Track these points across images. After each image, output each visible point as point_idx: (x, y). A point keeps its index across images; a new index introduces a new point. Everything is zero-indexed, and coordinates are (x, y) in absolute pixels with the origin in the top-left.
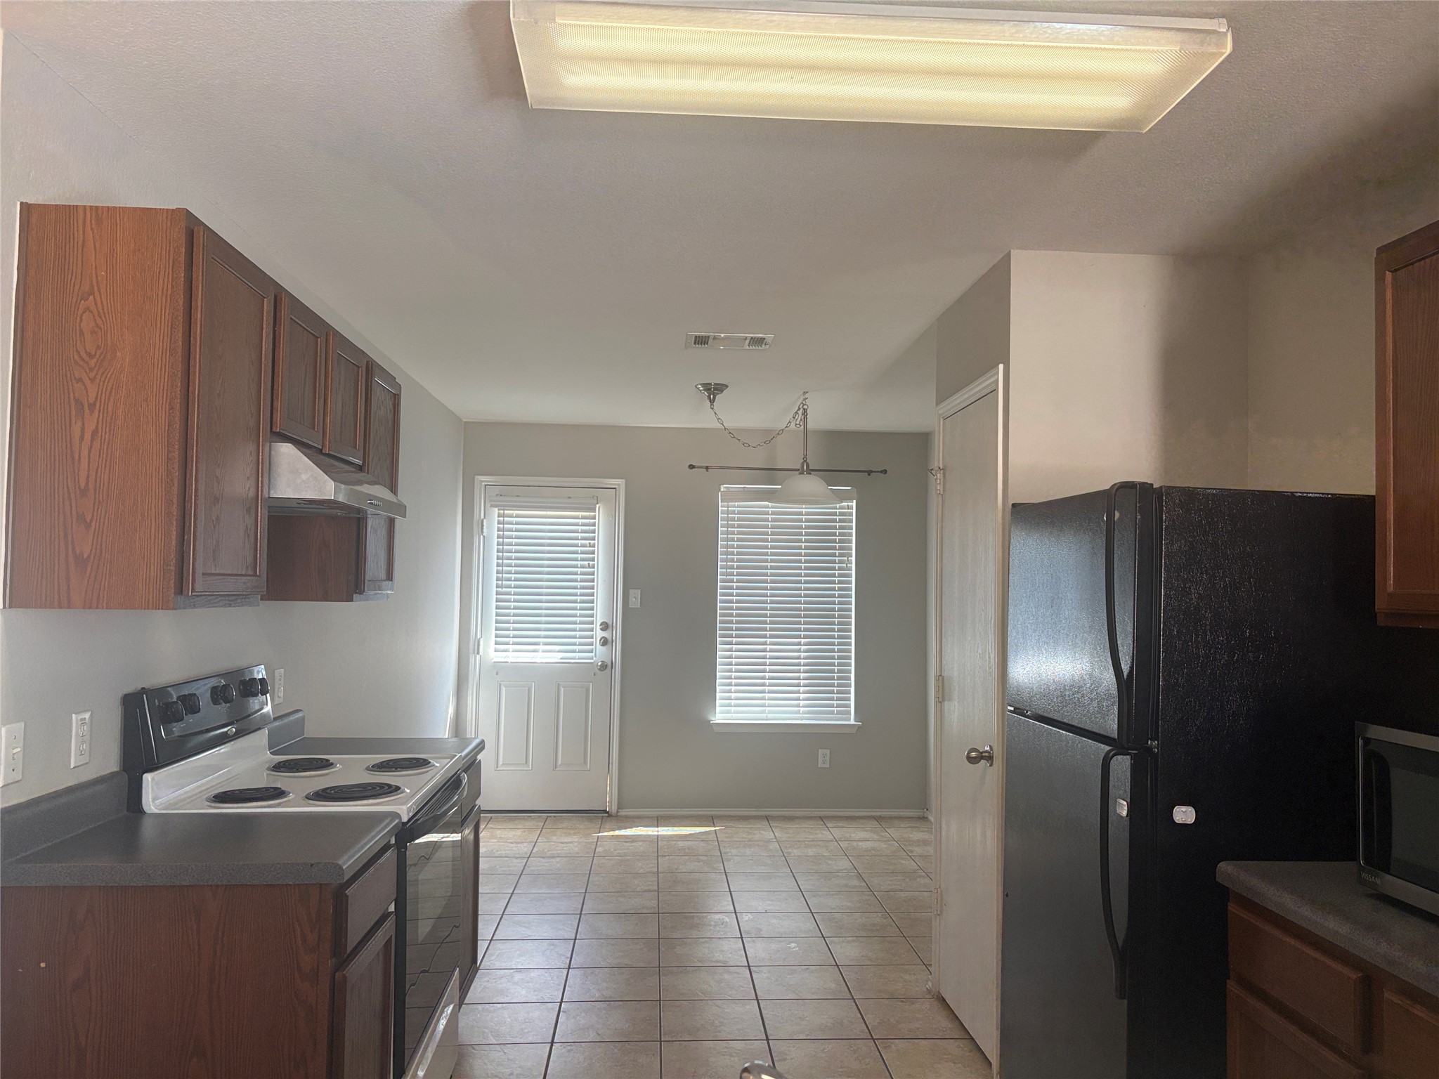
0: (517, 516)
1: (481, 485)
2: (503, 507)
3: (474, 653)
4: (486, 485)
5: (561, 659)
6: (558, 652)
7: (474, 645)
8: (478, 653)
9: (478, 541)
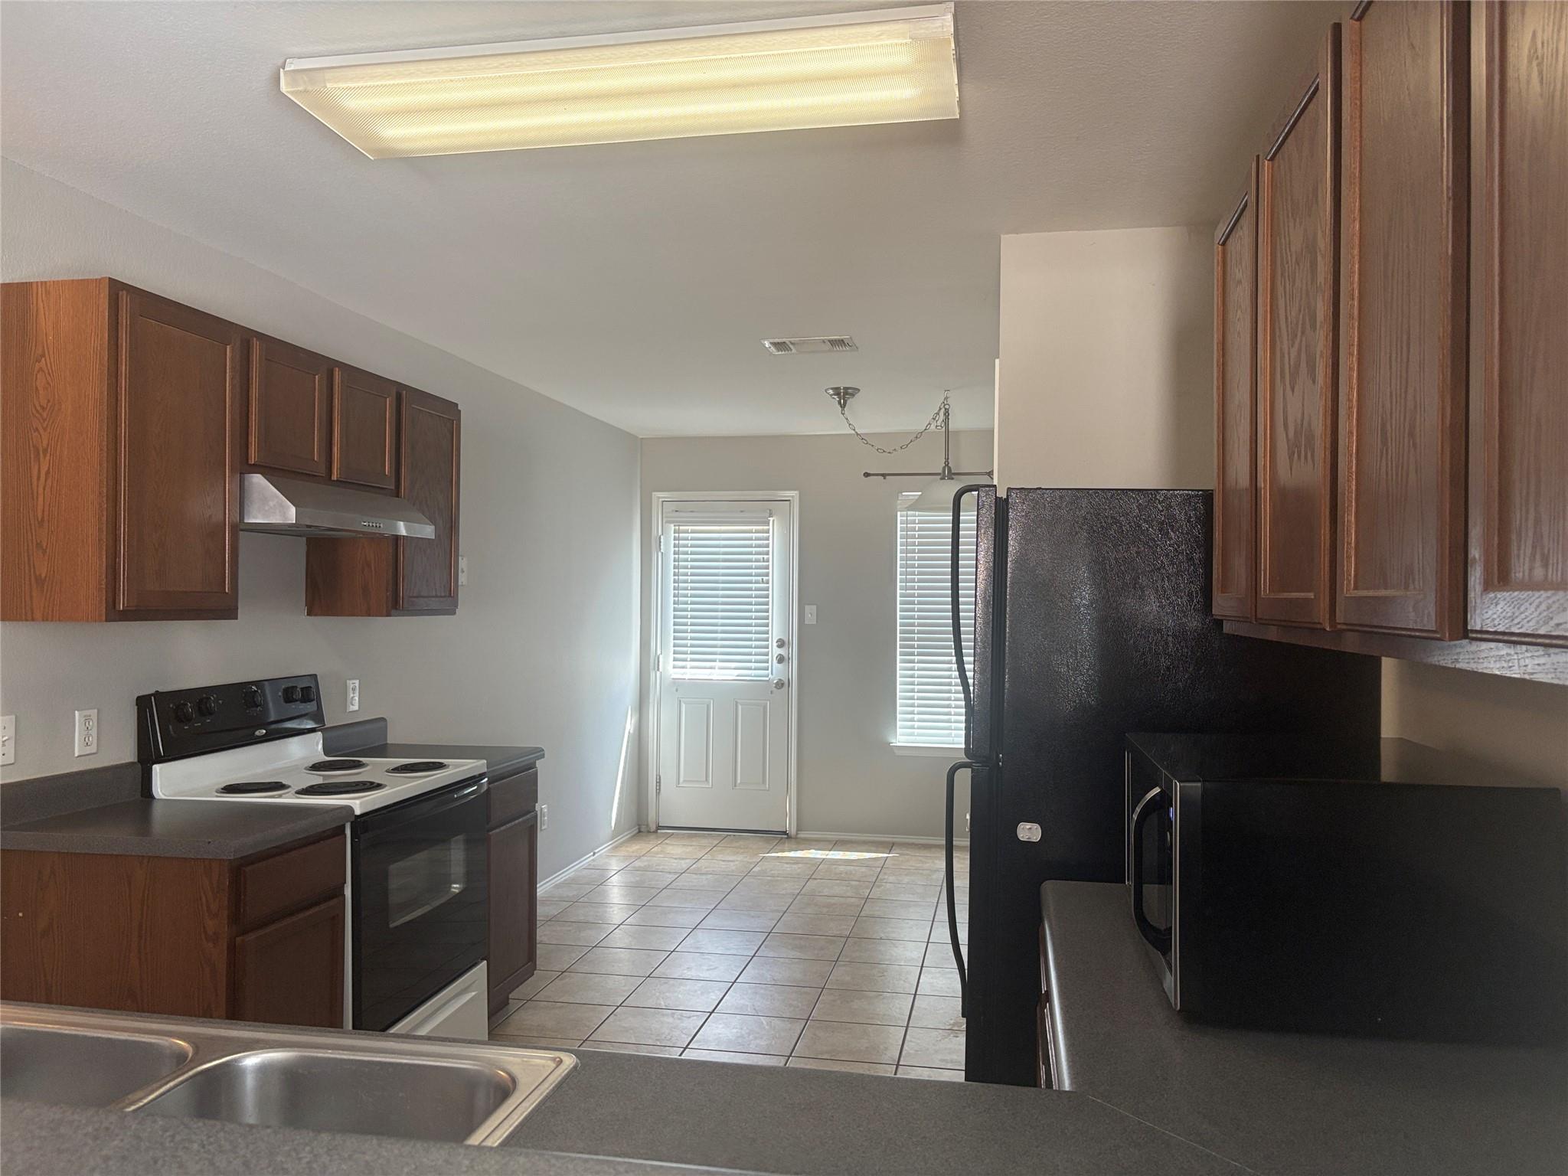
0: (693, 532)
1: (658, 501)
2: (678, 523)
3: (654, 669)
4: (663, 501)
5: (738, 676)
6: (734, 669)
7: (655, 663)
8: (658, 670)
9: (657, 559)
